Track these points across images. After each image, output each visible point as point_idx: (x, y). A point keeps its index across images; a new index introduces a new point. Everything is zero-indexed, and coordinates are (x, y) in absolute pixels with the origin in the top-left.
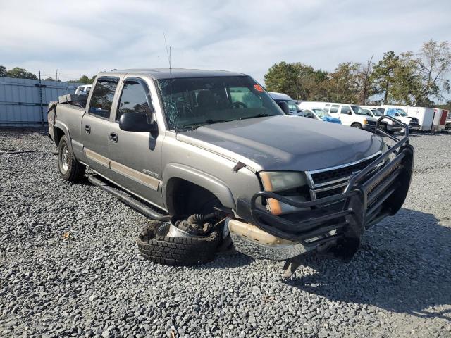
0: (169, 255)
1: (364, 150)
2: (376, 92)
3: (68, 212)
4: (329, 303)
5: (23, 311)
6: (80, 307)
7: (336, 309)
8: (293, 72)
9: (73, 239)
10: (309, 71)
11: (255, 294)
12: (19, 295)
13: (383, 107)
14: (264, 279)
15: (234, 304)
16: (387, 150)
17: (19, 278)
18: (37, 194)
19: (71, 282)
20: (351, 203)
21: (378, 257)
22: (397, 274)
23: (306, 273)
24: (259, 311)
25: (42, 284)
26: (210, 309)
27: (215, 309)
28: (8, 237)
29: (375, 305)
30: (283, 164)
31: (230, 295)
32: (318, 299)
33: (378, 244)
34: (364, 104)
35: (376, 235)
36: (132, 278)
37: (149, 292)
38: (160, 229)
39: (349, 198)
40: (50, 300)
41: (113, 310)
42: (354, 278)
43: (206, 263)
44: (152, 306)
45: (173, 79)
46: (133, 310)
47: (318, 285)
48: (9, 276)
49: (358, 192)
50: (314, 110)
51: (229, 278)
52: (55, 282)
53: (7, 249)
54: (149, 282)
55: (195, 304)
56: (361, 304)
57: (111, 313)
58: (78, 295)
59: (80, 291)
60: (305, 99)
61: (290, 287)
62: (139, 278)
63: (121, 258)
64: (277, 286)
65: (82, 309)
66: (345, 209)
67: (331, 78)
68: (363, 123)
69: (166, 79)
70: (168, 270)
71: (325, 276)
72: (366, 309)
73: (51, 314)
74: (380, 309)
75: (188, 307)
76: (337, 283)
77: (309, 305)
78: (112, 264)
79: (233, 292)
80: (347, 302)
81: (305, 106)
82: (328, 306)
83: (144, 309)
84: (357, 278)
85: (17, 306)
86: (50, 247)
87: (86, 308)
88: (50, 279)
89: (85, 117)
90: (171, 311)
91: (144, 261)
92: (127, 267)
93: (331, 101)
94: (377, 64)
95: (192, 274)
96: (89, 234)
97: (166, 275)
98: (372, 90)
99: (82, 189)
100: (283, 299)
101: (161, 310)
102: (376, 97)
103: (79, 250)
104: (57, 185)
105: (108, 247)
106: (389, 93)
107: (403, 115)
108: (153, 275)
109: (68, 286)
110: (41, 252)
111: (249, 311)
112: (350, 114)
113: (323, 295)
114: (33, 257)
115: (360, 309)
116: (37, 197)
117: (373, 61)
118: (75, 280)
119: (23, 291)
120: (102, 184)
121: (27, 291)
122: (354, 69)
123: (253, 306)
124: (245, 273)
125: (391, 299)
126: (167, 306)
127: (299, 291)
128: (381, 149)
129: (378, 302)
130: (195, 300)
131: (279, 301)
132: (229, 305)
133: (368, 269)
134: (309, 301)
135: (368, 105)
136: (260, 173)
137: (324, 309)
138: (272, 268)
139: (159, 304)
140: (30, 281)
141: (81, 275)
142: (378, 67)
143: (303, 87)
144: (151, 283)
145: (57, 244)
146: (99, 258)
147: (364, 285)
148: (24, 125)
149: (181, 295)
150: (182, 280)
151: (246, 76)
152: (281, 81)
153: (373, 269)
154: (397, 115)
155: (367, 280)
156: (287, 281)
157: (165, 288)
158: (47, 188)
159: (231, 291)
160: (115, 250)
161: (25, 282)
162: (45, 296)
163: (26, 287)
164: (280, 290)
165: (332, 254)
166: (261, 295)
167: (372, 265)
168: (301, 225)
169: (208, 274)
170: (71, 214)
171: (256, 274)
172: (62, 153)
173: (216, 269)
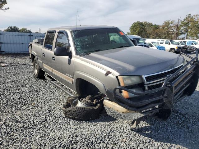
0: (76, 115)
1: (173, 64)
2: (182, 33)
3: (35, 93)
4: (155, 143)
5: (4, 143)
6: (31, 142)
7: (158, 146)
8: (143, 25)
9: (35, 106)
10: (151, 25)
11: (117, 137)
12: (4, 135)
13: (185, 40)
14: (122, 129)
15: (106, 142)
16: (186, 63)
17: (6, 126)
18: (23, 84)
19: (29, 129)
20: (166, 92)
21: (181, 117)
22: (192, 127)
23: (144, 125)
24: (118, 146)
25: (16, 130)
26: (94, 144)
27: (96, 145)
28: (6, 105)
29: (179, 144)
30: (130, 72)
31: (104, 137)
32: (149, 141)
33: (182, 110)
34: (176, 39)
35: (180, 105)
36: (58, 127)
37: (65, 134)
38: (73, 102)
39: (165, 90)
40: (18, 138)
41: (46, 144)
42: (168, 129)
43: (95, 119)
44: (65, 143)
45: (79, 30)
46: (56, 144)
47: (149, 132)
48: (2, 125)
49: (170, 87)
50: (152, 43)
51: (105, 128)
52: (22, 129)
53: (4, 111)
54: (66, 129)
55: (86, 142)
56: (172, 144)
57: (45, 146)
58: (31, 135)
59: (33, 133)
60: (148, 37)
61: (135, 133)
62: (61, 127)
63: (54, 116)
64: (129, 132)
65: (32, 143)
66: (163, 95)
67: (161, 28)
68: (175, 48)
69: (76, 31)
70: (76, 123)
71: (154, 127)
72: (175, 147)
73: (17, 146)
74: (182, 147)
75: (83, 144)
76: (159, 131)
77: (144, 143)
78: (50, 119)
79: (106, 135)
80: (164, 142)
81: (148, 41)
82: (154, 144)
83: (61, 144)
84: (170, 129)
85: (2, 141)
86: (23, 110)
87: (34, 143)
88: (20, 127)
89: (43, 49)
90: (74, 145)
91: (65, 118)
92: (57, 121)
93: (160, 38)
94: (183, 20)
95: (87, 125)
96: (42, 104)
97: (74, 126)
98: (180, 33)
99: (43, 82)
100: (131, 140)
101: (69, 145)
102: (183, 36)
103: (36, 112)
104: (32, 80)
105: (49, 111)
106: (188, 34)
107: (195, 44)
108: (68, 125)
109: (27, 131)
110: (19, 113)
111: (113, 146)
112: (170, 44)
113: (152, 138)
114: (15, 115)
115: (171, 147)
116: (23, 85)
117: (181, 19)
118: (31, 127)
119: (6, 133)
120: (50, 80)
121: (9, 133)
122: (172, 23)
123: (115, 144)
124: (113, 125)
125: (188, 141)
126: (73, 142)
127: (140, 135)
128: (183, 63)
129: (181, 142)
130: (87, 139)
131: (129, 141)
132: (104, 142)
133: (176, 124)
134: (144, 141)
135: (178, 39)
136: (118, 77)
137: (152, 146)
138: (127, 122)
139: (69, 141)
140: (11, 128)
141: (34, 125)
142: (183, 22)
143: (148, 32)
144: (67, 130)
145: (27, 109)
146: (44, 116)
147: (173, 133)
148: (24, 53)
149: (80, 137)
150: (82, 128)
151: (116, 28)
152: (138, 30)
153: (179, 123)
154: (192, 44)
155: (175, 130)
156: (134, 130)
157: (73, 132)
158: (28, 81)
159: (105, 135)
160: (53, 112)
161: (8, 128)
162: (16, 136)
163: (8, 131)
164: (130, 135)
165: (157, 117)
166: (120, 137)
167: (178, 121)
168: (139, 104)
169: (95, 125)
170: (36, 94)
171: (118, 126)
172: (35, 65)
173: (99, 123)
